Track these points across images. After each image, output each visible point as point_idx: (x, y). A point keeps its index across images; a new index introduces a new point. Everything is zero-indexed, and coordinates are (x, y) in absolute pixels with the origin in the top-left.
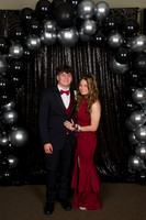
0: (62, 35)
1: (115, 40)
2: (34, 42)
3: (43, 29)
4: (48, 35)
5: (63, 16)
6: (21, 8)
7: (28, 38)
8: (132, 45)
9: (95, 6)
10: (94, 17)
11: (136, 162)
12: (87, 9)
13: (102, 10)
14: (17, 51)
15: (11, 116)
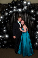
0: (18, 10)
1: (32, 11)
2: (11, 12)
3: (13, 8)
4: (15, 10)
5: (18, 5)
7: (9, 11)
8: (37, 13)
9: (27, 2)
10: (27, 5)
11: (37, 44)
12: (25, 3)
13: (29, 3)
14: (6, 14)
15: (5, 31)
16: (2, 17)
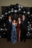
1: (24, 12)
2: (9, 12)
4: (12, 11)
6: (7, 6)
8: (27, 13)
11: (27, 35)
12: (19, 6)
15: (5, 25)
16: (3, 16)
